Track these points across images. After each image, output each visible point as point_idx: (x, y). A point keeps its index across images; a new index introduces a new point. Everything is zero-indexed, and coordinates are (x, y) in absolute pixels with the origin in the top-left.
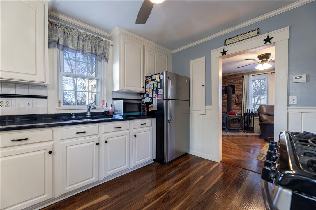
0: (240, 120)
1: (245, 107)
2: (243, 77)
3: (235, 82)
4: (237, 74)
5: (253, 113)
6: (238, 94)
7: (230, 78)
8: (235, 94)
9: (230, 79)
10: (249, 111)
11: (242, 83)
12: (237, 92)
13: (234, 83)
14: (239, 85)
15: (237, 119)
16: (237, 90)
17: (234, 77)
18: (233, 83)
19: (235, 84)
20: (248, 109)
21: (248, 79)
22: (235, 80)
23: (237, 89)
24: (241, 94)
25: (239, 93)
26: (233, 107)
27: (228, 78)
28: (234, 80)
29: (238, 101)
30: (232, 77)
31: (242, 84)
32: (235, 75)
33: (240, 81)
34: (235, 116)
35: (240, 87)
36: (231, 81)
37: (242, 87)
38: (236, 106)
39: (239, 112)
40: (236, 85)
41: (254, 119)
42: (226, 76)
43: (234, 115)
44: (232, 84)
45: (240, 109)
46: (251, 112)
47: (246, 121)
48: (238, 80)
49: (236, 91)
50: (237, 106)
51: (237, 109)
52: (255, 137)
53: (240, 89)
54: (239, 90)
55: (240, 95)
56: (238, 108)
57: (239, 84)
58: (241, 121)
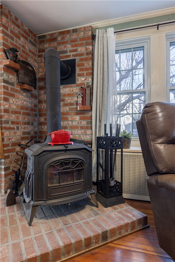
0: (82, 164)
1: (100, 121)
2: (93, 37)
3: (76, 50)
4: (81, 28)
5: (120, 136)
6: (83, 84)
7: (63, 38)
8: (77, 86)
9: (64, 43)
10: (108, 131)
11: (92, 53)
12: (80, 80)
13: (74, 53)
14: (86, 59)
15: (74, 162)
16: (80, 72)
17: (74, 36)
18: (71, 54)
19: (76, 55)
20: (105, 125)
21: (105, 39)
22: (76, 46)
23: (81, 70)
24: (90, 84)
25: (86, 82)
26: (72, 121)
27: (59, 39)
28: (73, 44)
29: (83, 103)
30: (68, 37)
31: (91, 56)
32: (75, 31)
33: (87, 49)
34: (66, 150)
35: (88, 64)
36: (65, 49)
37: (93, 65)
38: (77, 118)
39: (86, 134)
40: (77, 59)
41: (122, 155)
42: (55, 33)
43: (62, 148)
44: (69, 56)
45: (87, 128)
46: (114, 135)
47: (101, 162)
48: (81, 45)
49: (80, 75)
50: (81, 118)
51: (82, 128)
52: (129, 232)
53: (86, 69)
54: (85, 73)
55: (88, 87)
56: (84, 123)
57: (85, 56)
58: (86, 166)
